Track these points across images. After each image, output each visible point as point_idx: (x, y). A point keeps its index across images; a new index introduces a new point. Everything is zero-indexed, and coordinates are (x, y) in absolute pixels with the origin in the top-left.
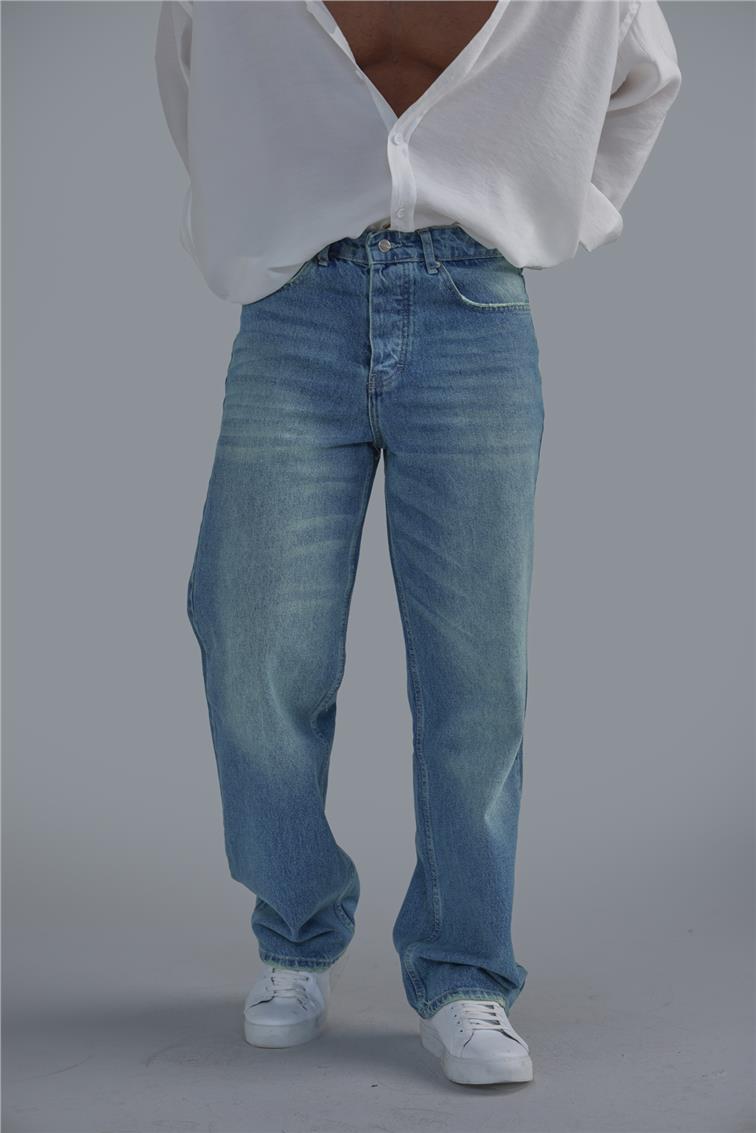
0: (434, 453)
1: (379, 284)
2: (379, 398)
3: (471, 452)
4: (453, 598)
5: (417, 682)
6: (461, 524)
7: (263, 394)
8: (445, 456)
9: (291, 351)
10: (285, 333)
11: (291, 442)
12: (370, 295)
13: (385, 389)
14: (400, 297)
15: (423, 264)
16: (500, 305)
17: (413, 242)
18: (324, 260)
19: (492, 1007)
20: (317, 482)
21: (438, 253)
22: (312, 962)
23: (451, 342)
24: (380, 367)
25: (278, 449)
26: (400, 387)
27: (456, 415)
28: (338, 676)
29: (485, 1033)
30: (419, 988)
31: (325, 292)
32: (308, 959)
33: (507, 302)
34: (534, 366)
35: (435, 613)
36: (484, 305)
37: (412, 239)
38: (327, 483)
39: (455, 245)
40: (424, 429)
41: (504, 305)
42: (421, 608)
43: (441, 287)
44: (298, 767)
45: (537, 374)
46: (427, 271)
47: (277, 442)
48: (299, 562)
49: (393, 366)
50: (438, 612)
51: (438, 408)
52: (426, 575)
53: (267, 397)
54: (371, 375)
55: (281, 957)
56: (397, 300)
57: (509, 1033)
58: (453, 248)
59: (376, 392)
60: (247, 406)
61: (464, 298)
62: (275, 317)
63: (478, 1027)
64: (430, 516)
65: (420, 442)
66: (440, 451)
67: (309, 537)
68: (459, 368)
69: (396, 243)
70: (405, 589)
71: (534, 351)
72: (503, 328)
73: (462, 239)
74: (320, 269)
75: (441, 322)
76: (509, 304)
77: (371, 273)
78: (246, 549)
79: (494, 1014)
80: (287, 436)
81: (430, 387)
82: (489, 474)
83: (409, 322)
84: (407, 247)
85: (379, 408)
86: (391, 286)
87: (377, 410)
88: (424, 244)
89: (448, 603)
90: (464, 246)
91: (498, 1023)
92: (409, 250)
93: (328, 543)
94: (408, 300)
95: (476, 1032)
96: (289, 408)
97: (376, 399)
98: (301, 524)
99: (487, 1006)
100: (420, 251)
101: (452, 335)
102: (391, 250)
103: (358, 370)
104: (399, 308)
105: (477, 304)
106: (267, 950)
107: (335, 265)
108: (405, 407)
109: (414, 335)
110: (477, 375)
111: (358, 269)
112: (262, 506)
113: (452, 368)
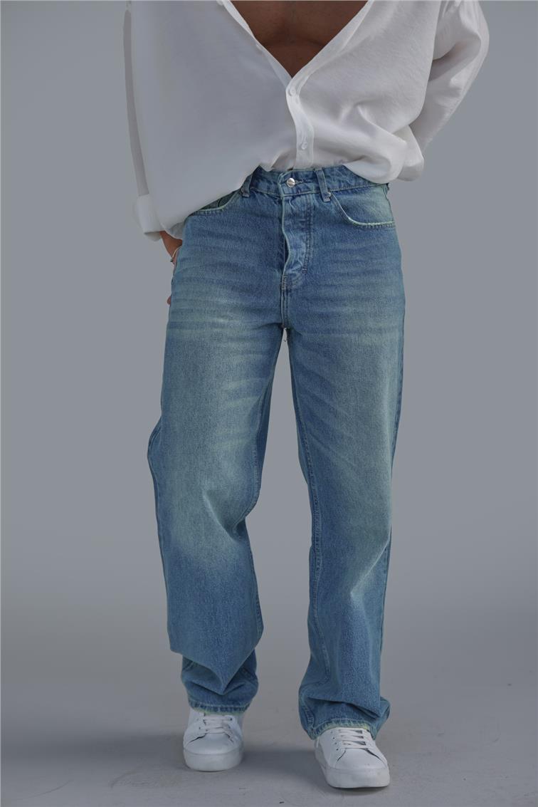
0: (329, 333)
1: (290, 211)
2: (289, 294)
3: (355, 332)
4: (342, 438)
5: (316, 496)
6: (348, 384)
7: (204, 290)
8: (337, 336)
9: (225, 259)
10: (220, 246)
11: (224, 325)
12: (283, 219)
13: (294, 287)
14: (304, 220)
15: (319, 195)
16: (376, 224)
17: (311, 179)
18: (246, 192)
19: (361, 732)
20: (242, 354)
21: (330, 186)
22: (231, 708)
23: (341, 251)
24: (290, 271)
25: (215, 330)
26: (305, 285)
27: (345, 305)
28: (255, 495)
29: (354, 750)
30: (310, 716)
31: (248, 215)
32: (228, 706)
33: (381, 221)
34: (399, 267)
35: (329, 448)
36: (364, 224)
37: (310, 176)
38: (250, 355)
39: (341, 179)
40: (321, 316)
41: (379, 224)
42: (318, 445)
43: (333, 211)
44: (228, 560)
45: (400, 273)
46: (322, 199)
47: (214, 325)
48: (229, 413)
49: (299, 270)
50: (330, 447)
51: (334, 301)
52: (322, 421)
53: (207, 293)
54: (283, 277)
55: (207, 705)
56: (301, 222)
57: (372, 752)
58: (339, 181)
59: (287, 290)
60: (191, 300)
61: (349, 218)
62: (211, 234)
63: (349, 746)
64: (326, 378)
65: (318, 326)
66: (333, 332)
67: (236, 395)
68: (347, 270)
69: (299, 180)
70: (307, 430)
71: (398, 257)
72: (379, 241)
73: (346, 175)
74: (245, 199)
75: (334, 237)
76: (383, 223)
77: (284, 203)
78: (191, 404)
79: (362, 737)
80: (221, 320)
81: (326, 285)
82: (369, 348)
83: (310, 237)
84: (307, 182)
85: (289, 300)
86: (298, 212)
87: (287, 303)
88: (319, 180)
89: (338, 442)
90: (347, 179)
91: (364, 743)
92: (309, 185)
93: (249, 399)
94: (309, 221)
95: (347, 750)
96: (223, 301)
97: (287, 294)
98: (232, 386)
99: (357, 731)
100: (317, 185)
101: (342, 246)
102: (296, 185)
103: (274, 273)
104: (303, 227)
105: (359, 223)
106: (197, 700)
107: (255, 196)
108: (307, 300)
109: (314, 246)
110: (359, 275)
111: (272, 200)
112: (203, 372)
113: (342, 271)
